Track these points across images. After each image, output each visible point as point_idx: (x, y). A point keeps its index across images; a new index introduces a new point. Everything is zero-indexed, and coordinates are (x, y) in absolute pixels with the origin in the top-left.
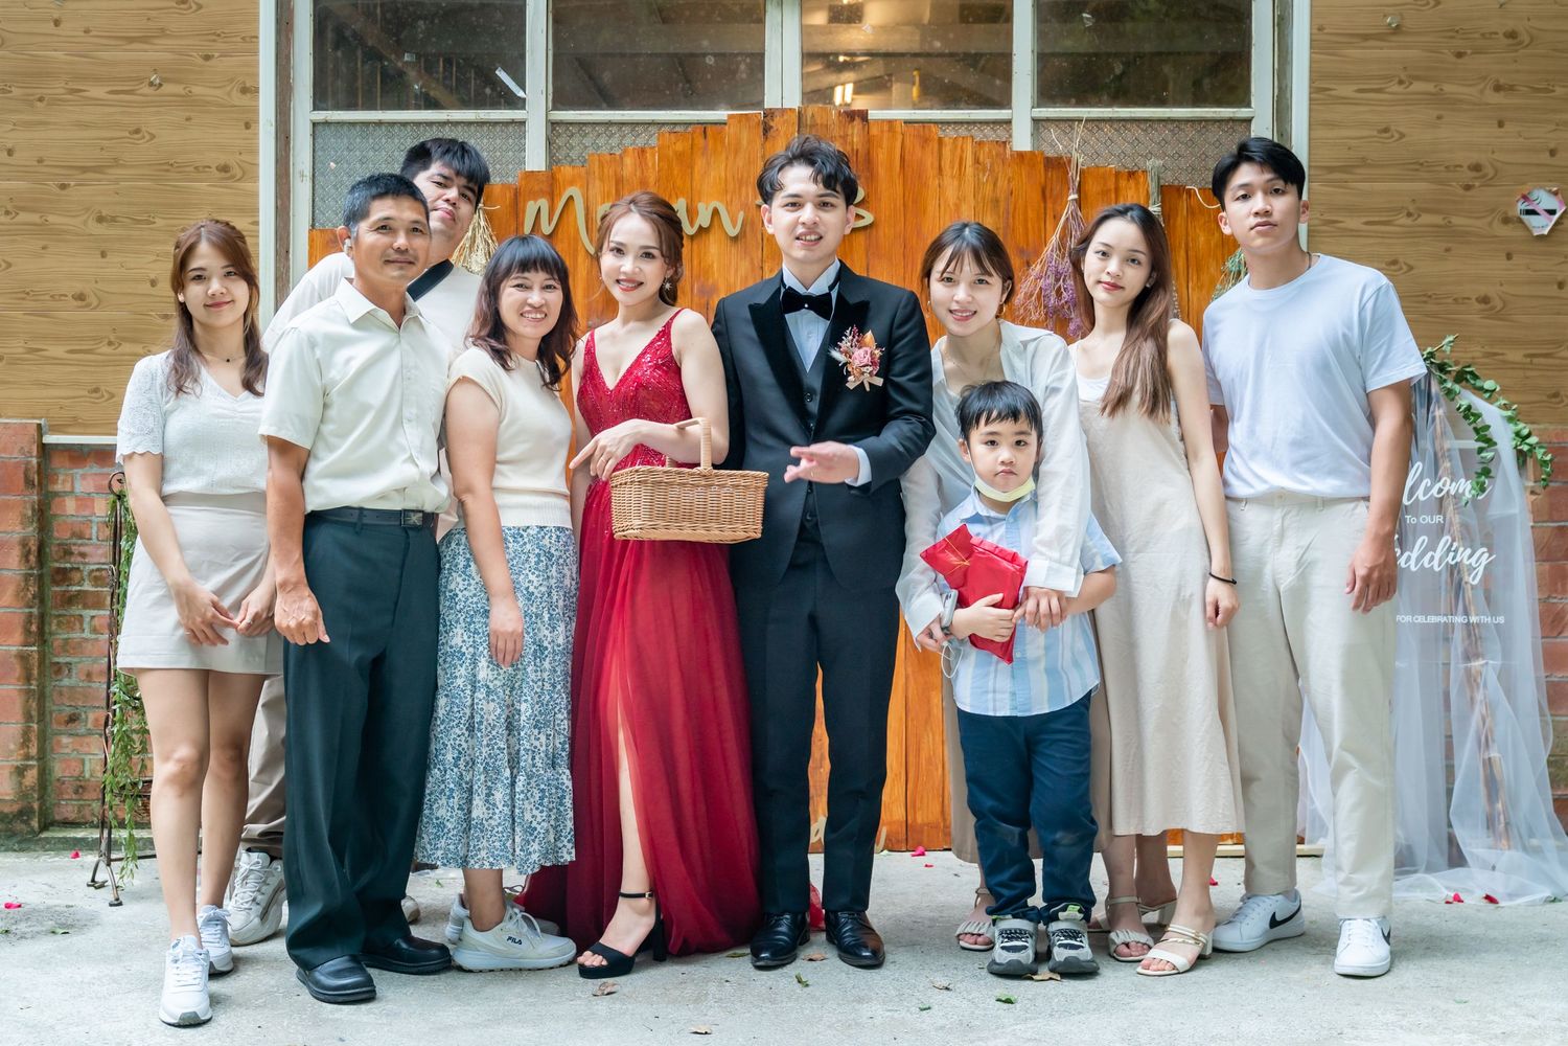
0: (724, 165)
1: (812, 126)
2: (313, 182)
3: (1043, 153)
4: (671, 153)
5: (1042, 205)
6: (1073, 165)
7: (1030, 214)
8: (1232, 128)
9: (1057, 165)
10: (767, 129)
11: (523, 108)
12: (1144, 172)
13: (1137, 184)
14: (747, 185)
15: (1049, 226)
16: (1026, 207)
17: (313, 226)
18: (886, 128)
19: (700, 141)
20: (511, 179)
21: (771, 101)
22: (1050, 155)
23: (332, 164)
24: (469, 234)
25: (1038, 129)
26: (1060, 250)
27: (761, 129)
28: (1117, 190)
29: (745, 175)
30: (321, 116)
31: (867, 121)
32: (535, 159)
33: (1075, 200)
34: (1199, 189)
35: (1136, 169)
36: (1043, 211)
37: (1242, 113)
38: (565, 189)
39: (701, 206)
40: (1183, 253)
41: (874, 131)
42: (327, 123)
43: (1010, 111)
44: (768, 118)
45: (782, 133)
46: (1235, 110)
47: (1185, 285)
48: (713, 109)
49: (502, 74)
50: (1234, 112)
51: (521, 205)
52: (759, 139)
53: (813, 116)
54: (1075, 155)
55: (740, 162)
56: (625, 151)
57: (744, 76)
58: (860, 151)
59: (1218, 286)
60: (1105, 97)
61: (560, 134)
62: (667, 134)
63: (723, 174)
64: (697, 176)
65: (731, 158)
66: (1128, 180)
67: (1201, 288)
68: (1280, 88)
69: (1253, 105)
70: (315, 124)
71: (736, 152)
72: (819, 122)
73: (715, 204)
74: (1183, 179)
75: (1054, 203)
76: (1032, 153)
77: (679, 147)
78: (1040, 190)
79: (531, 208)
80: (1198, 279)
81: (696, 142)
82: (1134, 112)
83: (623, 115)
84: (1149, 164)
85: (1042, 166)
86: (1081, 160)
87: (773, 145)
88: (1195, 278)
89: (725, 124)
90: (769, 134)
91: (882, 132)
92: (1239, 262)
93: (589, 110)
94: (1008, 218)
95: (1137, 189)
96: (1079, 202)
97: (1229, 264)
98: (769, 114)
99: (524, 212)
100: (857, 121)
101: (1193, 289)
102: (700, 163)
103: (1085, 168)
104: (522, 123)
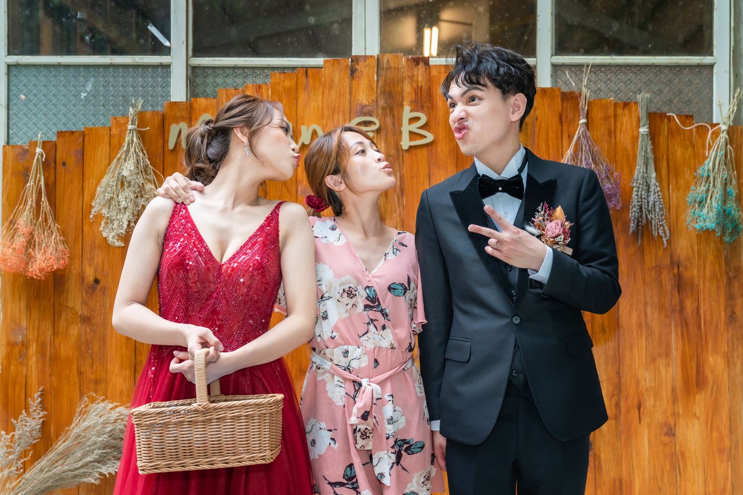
0: (321, 97)
1: (386, 69)
2: (8, 109)
3: (560, 89)
4: (280, 88)
5: (560, 127)
6: (583, 98)
7: (551, 135)
8: (700, 71)
9: (570, 98)
10: (353, 72)
11: (169, 54)
12: (636, 103)
13: (630, 111)
14: (338, 113)
15: (565, 143)
16: (547, 130)
17: (8, 143)
18: (443, 70)
19: (303, 79)
20: (160, 108)
21: (356, 50)
22: (564, 91)
23: (23, 97)
24: (125, 148)
25: (556, 72)
26: (574, 160)
27: (349, 72)
28: (615, 116)
29: (337, 105)
30: (13, 59)
31: (428, 65)
32: (178, 92)
33: (585, 123)
34: (677, 116)
35: (629, 101)
36: (560, 132)
37: (706, 60)
38: (200, 116)
39: (303, 128)
40: (664, 164)
41: (434, 72)
42: (17, 66)
43: (535, 59)
44: (355, 62)
45: (365, 74)
46: (702, 58)
47: (666, 187)
48: (314, 57)
49: (153, 29)
50: (701, 59)
51: (166, 127)
52: (347, 80)
53: (388, 61)
54: (584, 90)
55: (333, 95)
56: (247, 87)
57: (337, 32)
58: (423, 87)
59: (693, 187)
60: (606, 48)
61: (198, 75)
62: (278, 74)
63: (320, 104)
64: (300, 106)
65: (326, 92)
66: (624, 109)
67: (678, 189)
68: (735, 41)
69: (715, 53)
70: (9, 67)
71: (331, 87)
72: (392, 66)
73: (314, 126)
74: (665, 109)
75: (569, 126)
76: (552, 89)
77: (287, 84)
78: (558, 116)
79: (174, 129)
80: (677, 182)
81: (300, 80)
82: (627, 59)
83: (245, 61)
84: (639, 97)
85: (560, 99)
86: (588, 94)
87: (358, 83)
88: (674, 181)
89: (322, 68)
90: (355, 75)
91: (440, 73)
92: (709, 170)
93: (220, 57)
94: (534, 138)
95: (630, 116)
96: (587, 125)
97: (700, 171)
98: (356, 60)
99: (169, 132)
100: (421, 66)
101: (673, 190)
102: (302, 96)
103: (591, 100)
104: (167, 67)
